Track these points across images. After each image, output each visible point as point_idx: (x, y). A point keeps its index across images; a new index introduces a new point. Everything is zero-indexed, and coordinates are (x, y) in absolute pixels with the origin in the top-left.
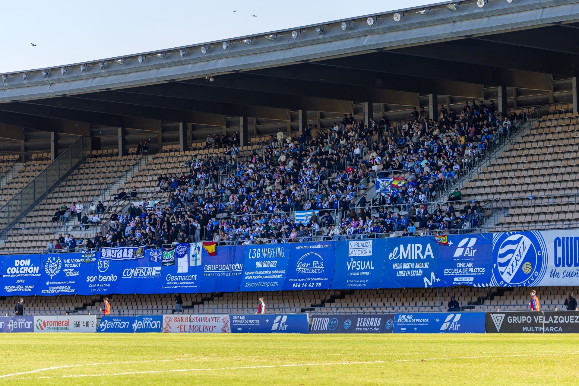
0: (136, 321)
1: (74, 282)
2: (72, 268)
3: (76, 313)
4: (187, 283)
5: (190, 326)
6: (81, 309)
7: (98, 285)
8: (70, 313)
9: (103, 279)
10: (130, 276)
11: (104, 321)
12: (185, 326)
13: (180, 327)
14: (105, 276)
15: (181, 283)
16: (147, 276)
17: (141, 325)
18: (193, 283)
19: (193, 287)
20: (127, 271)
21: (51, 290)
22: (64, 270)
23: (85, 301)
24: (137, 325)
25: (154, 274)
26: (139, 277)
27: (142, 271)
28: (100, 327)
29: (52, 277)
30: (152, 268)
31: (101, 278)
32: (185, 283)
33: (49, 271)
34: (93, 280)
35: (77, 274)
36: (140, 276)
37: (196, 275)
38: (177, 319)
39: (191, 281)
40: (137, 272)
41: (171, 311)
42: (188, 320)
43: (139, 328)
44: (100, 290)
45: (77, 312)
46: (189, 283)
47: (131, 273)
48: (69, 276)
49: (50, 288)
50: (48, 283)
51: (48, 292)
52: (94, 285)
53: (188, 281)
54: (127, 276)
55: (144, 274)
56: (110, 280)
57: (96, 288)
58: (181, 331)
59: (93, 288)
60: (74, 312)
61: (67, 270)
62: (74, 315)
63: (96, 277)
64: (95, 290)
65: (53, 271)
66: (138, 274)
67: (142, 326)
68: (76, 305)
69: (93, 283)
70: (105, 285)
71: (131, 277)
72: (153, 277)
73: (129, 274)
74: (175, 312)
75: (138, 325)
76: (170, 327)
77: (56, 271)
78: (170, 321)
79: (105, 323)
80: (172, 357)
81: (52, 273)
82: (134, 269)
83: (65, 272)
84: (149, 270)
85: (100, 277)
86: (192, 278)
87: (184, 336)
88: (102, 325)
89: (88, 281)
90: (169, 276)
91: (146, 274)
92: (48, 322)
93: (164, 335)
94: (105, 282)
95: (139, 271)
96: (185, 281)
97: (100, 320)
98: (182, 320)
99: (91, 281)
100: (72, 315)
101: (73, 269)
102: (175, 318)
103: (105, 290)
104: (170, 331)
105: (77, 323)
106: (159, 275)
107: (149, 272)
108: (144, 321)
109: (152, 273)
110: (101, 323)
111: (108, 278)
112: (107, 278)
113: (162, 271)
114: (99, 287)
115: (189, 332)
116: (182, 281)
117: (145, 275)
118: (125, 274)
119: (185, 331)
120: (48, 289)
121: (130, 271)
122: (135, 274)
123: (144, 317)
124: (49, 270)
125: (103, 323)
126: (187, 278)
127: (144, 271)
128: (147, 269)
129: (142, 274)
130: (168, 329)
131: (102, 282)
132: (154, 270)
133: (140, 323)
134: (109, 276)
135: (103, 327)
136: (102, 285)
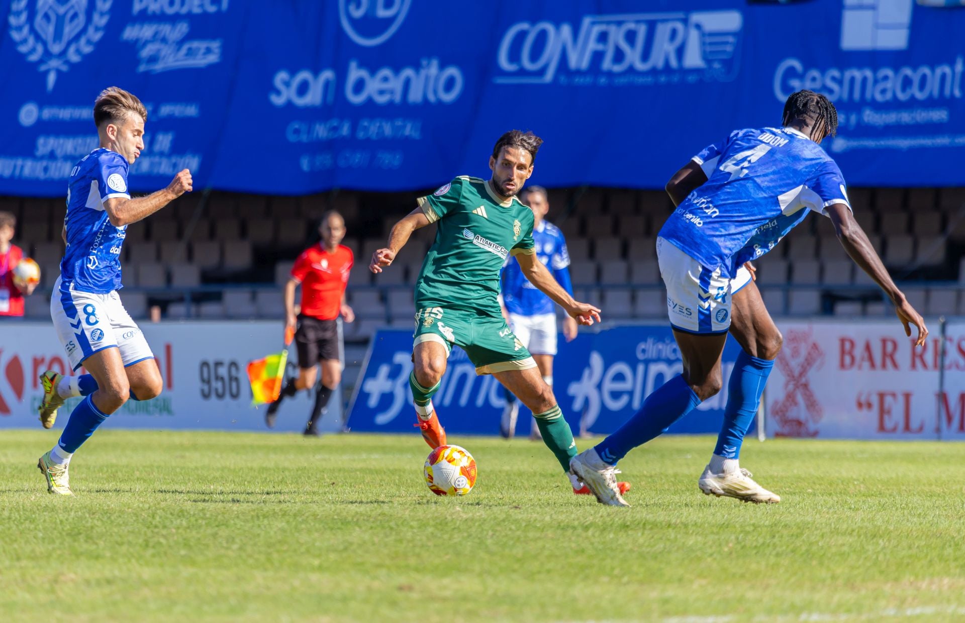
0: (596, 360)
1: (191, 111)
2: (174, 19)
3: (209, 308)
4: (906, 117)
5: (942, 397)
6: (238, 279)
7: (345, 130)
8: (174, 309)
9: (373, 86)
10: (542, 72)
11: (388, 359)
12: (907, 396)
13: (875, 400)
14: (386, 72)
15: (870, 116)
16: (654, 71)
17: (626, 386)
18: (939, 115)
19: (943, 141)
20: (521, 37)
21: (52, 156)
22: (130, 33)
23: (262, 232)
24: (599, 386)
25: (693, 59)
26: (603, 80)
27: (617, 36)
28: (364, 396)
29: (52, 79)
30: (685, 21)
31: (360, 86)
32: (891, 118)
33: (38, 37)
34: (313, 97)
35: (213, 58)
36: (610, 74)
37: (959, 67)
38: (859, 351)
39: (931, 103)
40: (593, 45)
41: (810, 299)
42: (929, 357)
43: (615, 405)
44: (357, 158)
45: (217, 297)
46: (922, 116)
47: (551, 52)
48: (158, 67)
49: (45, 144)
50: (28, 114)
51: (29, 168)
52: (321, 131)
53: (912, 104)
54: (522, 72)
55: (633, 56)
56: (415, 96)
57: (331, 146)
58: (882, 428)
59: (317, 147)
60: (199, 298)
61: (147, 31)
62: (198, 317)
63: (328, 75)
64: (324, 160)
65: (58, 35)
66: (598, 57)
67: (631, 393)
68: (208, 256)
69: (311, 115)
70: (387, 129)
71: (549, 77)
72: (691, 78)
73: (536, 54)
74: (841, 308)
75: (609, 386)
76: (812, 404)
77: (77, 38)
78: (809, 362)
79: (395, 373)
80: (849, 596)
81: (56, 49)
82: (566, 30)
83: (134, 47)
84: (663, 31)
85: (355, 73)
86: (933, 87)
87: (911, 458)
88: (377, 386)
89: (278, 100)
90: (791, 73)
91: (645, 56)
92: (37, 363)
93: (777, 454)
94: (389, 111)
95: (603, 37)
96: (895, 105)
97: (368, 353)
98: (889, 357)
99: (300, 102)
100: (188, 317)
101: (183, 28)
102: (846, 347)
103: (390, 160)
104: (812, 427)
105: (223, 371)
106: (727, 64)
107: (663, 49)
108: (647, 362)
109: (680, 52)
110: (372, 373)
111: (407, 84)
112: (396, 84)
113: (745, 36)
114: (352, 143)
115: (938, 434)
116: (877, 107)
117: (640, 66)
118: (514, 55)
119: (907, 427)
120: (28, 151)
121: (542, 37)
122: (579, 60)
123: (643, 334)
124: (32, 30)
125: (384, 370)
126: (907, 83)
127: (631, 37)
128: (652, 27)
129: (619, 56)
130: (800, 411)
131: (371, 109)
132: (694, 35)
133: (619, 377)
134: (408, 72)
135: (387, 400)
136: (373, 129)
